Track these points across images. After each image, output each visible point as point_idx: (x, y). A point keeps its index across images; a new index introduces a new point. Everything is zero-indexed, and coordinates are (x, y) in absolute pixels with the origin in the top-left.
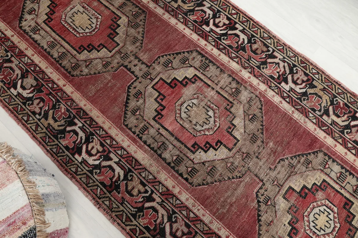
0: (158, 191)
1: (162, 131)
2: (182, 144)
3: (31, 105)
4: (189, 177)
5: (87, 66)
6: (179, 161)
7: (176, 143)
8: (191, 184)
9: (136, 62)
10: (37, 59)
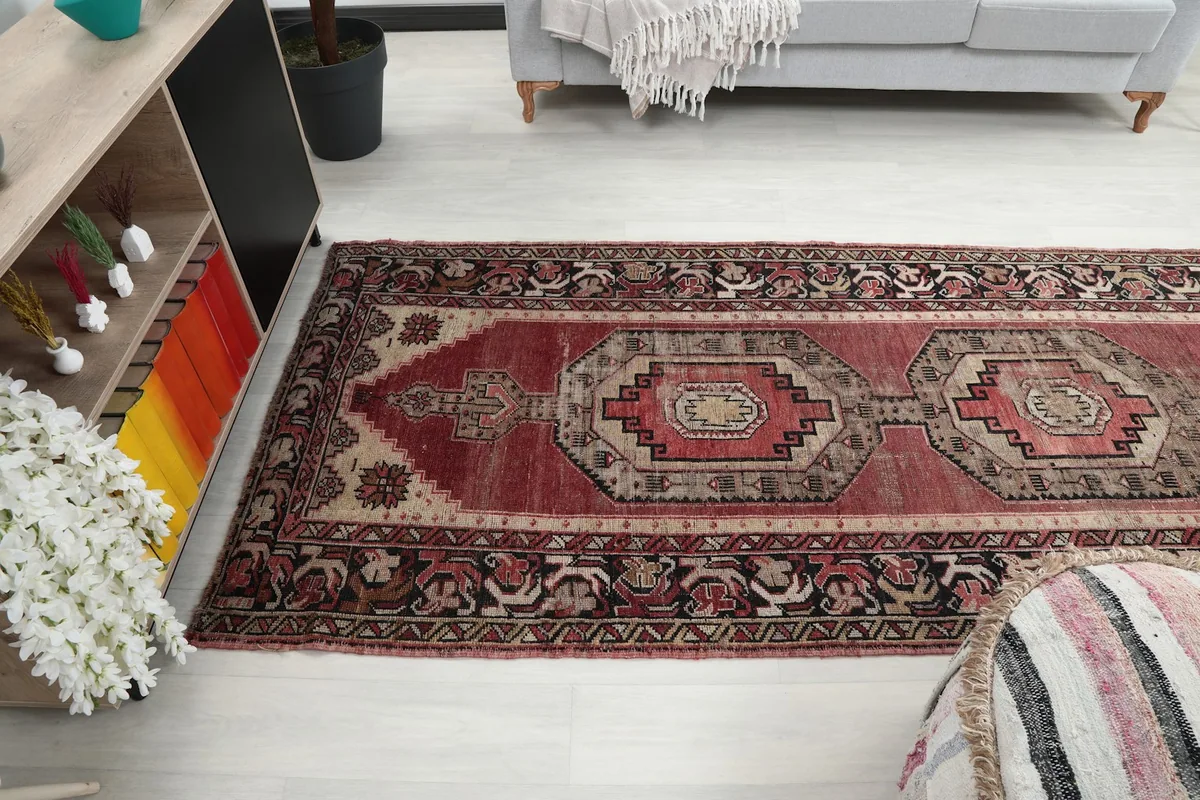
0: (1177, 544)
1: (1059, 463)
2: (1104, 456)
3: (832, 604)
4: (1175, 489)
5: (830, 468)
6: (1134, 482)
7: (1095, 463)
8: (1188, 496)
9: (888, 406)
10: (731, 525)
